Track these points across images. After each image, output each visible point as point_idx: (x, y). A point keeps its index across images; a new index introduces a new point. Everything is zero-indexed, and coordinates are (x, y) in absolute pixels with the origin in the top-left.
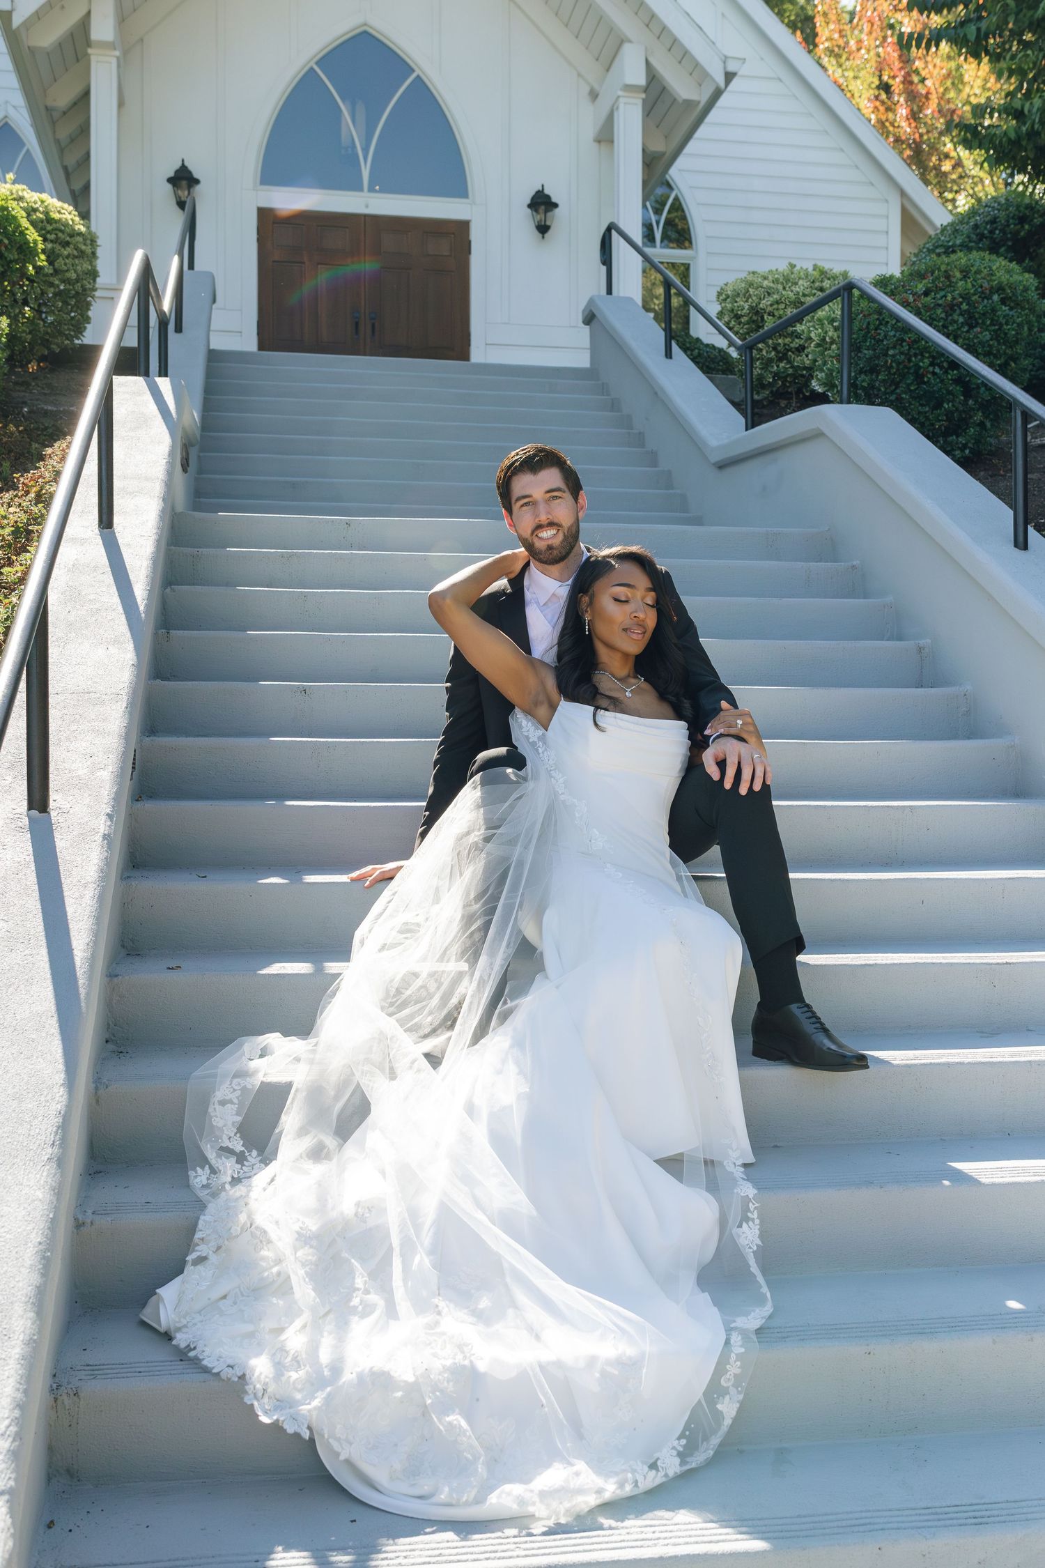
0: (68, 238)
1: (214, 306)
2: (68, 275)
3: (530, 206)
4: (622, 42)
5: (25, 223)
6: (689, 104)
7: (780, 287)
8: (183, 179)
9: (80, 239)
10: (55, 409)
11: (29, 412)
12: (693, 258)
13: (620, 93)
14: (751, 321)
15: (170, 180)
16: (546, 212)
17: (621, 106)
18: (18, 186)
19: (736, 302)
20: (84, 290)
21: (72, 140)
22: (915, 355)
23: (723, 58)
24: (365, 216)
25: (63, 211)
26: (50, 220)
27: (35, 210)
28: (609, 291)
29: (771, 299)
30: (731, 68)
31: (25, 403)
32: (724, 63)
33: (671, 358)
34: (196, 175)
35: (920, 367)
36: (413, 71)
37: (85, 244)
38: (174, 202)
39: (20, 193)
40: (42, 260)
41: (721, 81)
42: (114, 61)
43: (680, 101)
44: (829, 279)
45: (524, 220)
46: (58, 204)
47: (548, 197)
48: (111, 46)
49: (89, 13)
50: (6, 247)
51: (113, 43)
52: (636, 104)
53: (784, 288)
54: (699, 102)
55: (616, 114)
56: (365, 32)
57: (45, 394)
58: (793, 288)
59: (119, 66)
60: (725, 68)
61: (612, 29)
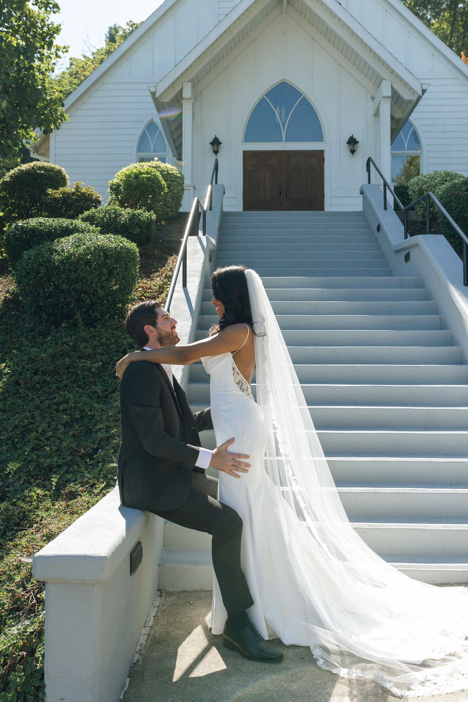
0: (174, 179)
1: (224, 196)
2: (174, 191)
3: (347, 143)
4: (382, 80)
5: (161, 178)
6: (410, 101)
7: (430, 180)
8: (216, 143)
9: (178, 179)
10: (170, 239)
11: (162, 241)
12: (421, 154)
13: (381, 99)
14: (419, 194)
15: (211, 143)
16: (354, 145)
17: (382, 104)
18: (159, 162)
19: (414, 186)
20: (180, 196)
21: (176, 129)
22: (463, 212)
23: (421, 84)
24: (283, 151)
25: (173, 170)
26: (168, 174)
27: (164, 171)
28: (369, 182)
29: (426, 185)
30: (424, 88)
31: (160, 238)
32: (422, 86)
33: (386, 210)
34: (220, 141)
35: (465, 216)
36: (302, 95)
37: (180, 181)
38: (212, 151)
39: (159, 165)
40: (166, 190)
41: (420, 93)
42: (191, 104)
43: (406, 100)
44: (449, 177)
45: (345, 148)
46: (171, 167)
47: (355, 139)
48: (190, 99)
49: (182, 88)
50: (155, 187)
51: (191, 98)
52: (388, 103)
53: (432, 181)
54: (413, 100)
55: (380, 107)
56: (284, 82)
57: (167, 234)
58: (435, 181)
59: (193, 105)
60: (422, 88)
61: (378, 75)
